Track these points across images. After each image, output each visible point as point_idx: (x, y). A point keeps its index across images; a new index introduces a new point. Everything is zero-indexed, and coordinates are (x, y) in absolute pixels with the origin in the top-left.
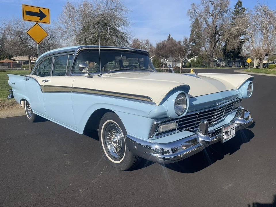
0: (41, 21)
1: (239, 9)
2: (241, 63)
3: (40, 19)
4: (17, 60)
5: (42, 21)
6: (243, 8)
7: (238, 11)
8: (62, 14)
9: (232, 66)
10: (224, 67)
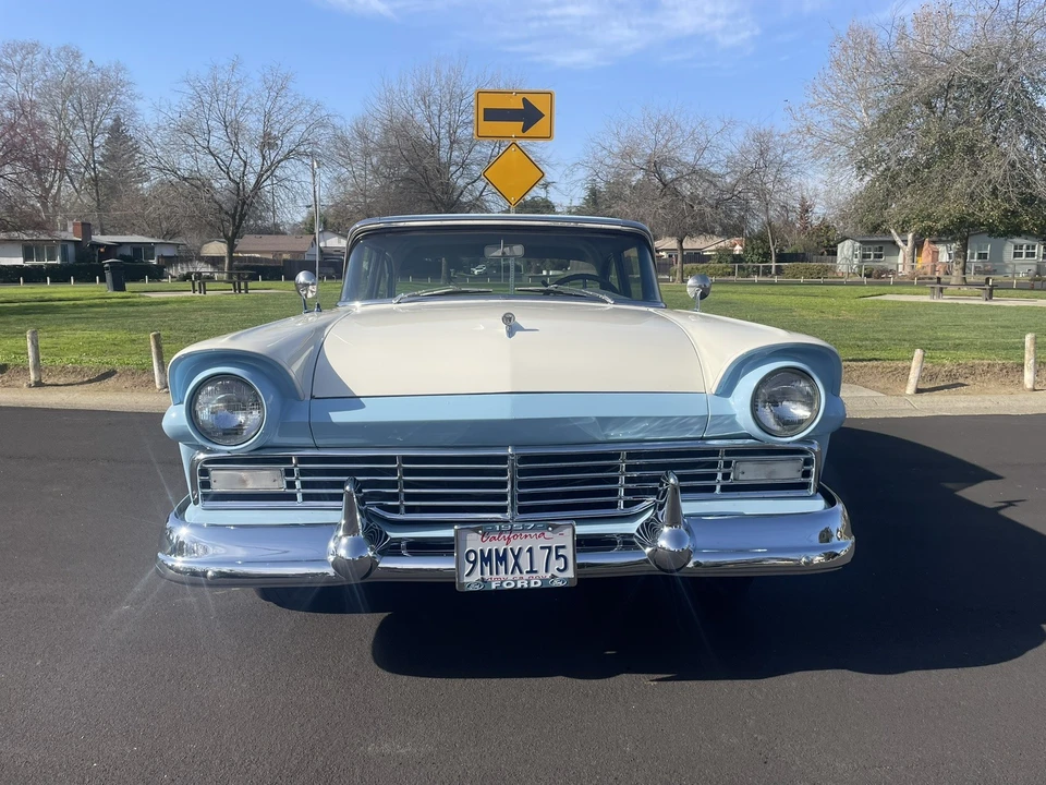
0: (527, 134)
3: (525, 129)
4: (662, 250)
5: (529, 132)
8: (830, 72)
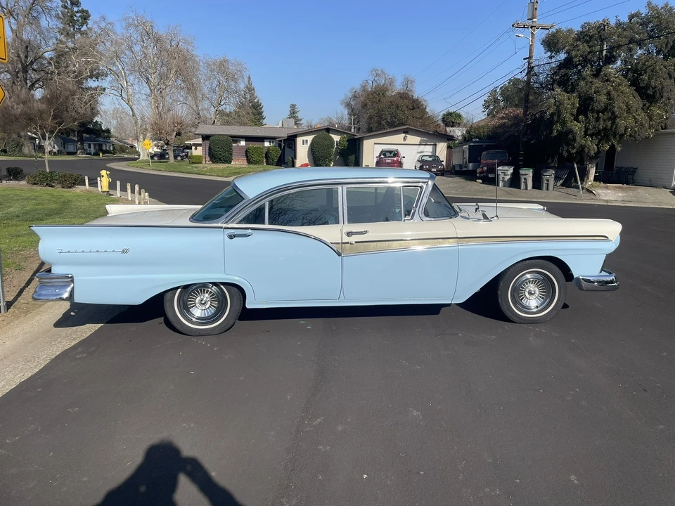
1: (75, 18)
2: (92, 146)
6: (83, 11)
7: (72, 16)
9: (76, 153)
10: (55, 154)
